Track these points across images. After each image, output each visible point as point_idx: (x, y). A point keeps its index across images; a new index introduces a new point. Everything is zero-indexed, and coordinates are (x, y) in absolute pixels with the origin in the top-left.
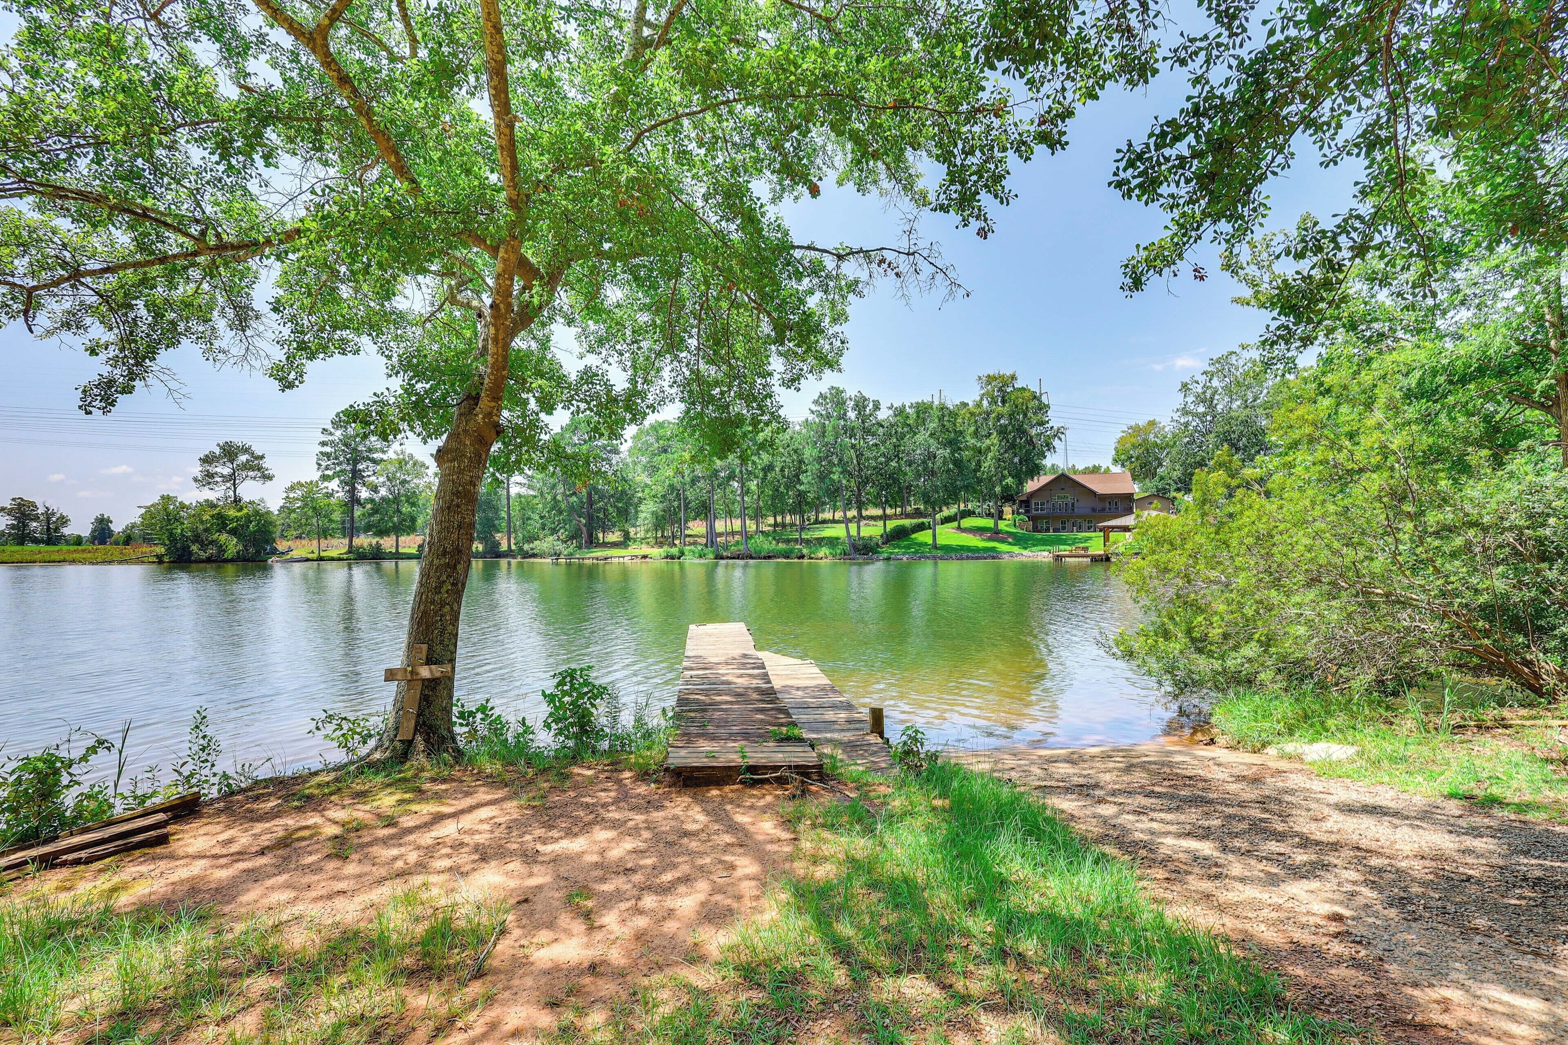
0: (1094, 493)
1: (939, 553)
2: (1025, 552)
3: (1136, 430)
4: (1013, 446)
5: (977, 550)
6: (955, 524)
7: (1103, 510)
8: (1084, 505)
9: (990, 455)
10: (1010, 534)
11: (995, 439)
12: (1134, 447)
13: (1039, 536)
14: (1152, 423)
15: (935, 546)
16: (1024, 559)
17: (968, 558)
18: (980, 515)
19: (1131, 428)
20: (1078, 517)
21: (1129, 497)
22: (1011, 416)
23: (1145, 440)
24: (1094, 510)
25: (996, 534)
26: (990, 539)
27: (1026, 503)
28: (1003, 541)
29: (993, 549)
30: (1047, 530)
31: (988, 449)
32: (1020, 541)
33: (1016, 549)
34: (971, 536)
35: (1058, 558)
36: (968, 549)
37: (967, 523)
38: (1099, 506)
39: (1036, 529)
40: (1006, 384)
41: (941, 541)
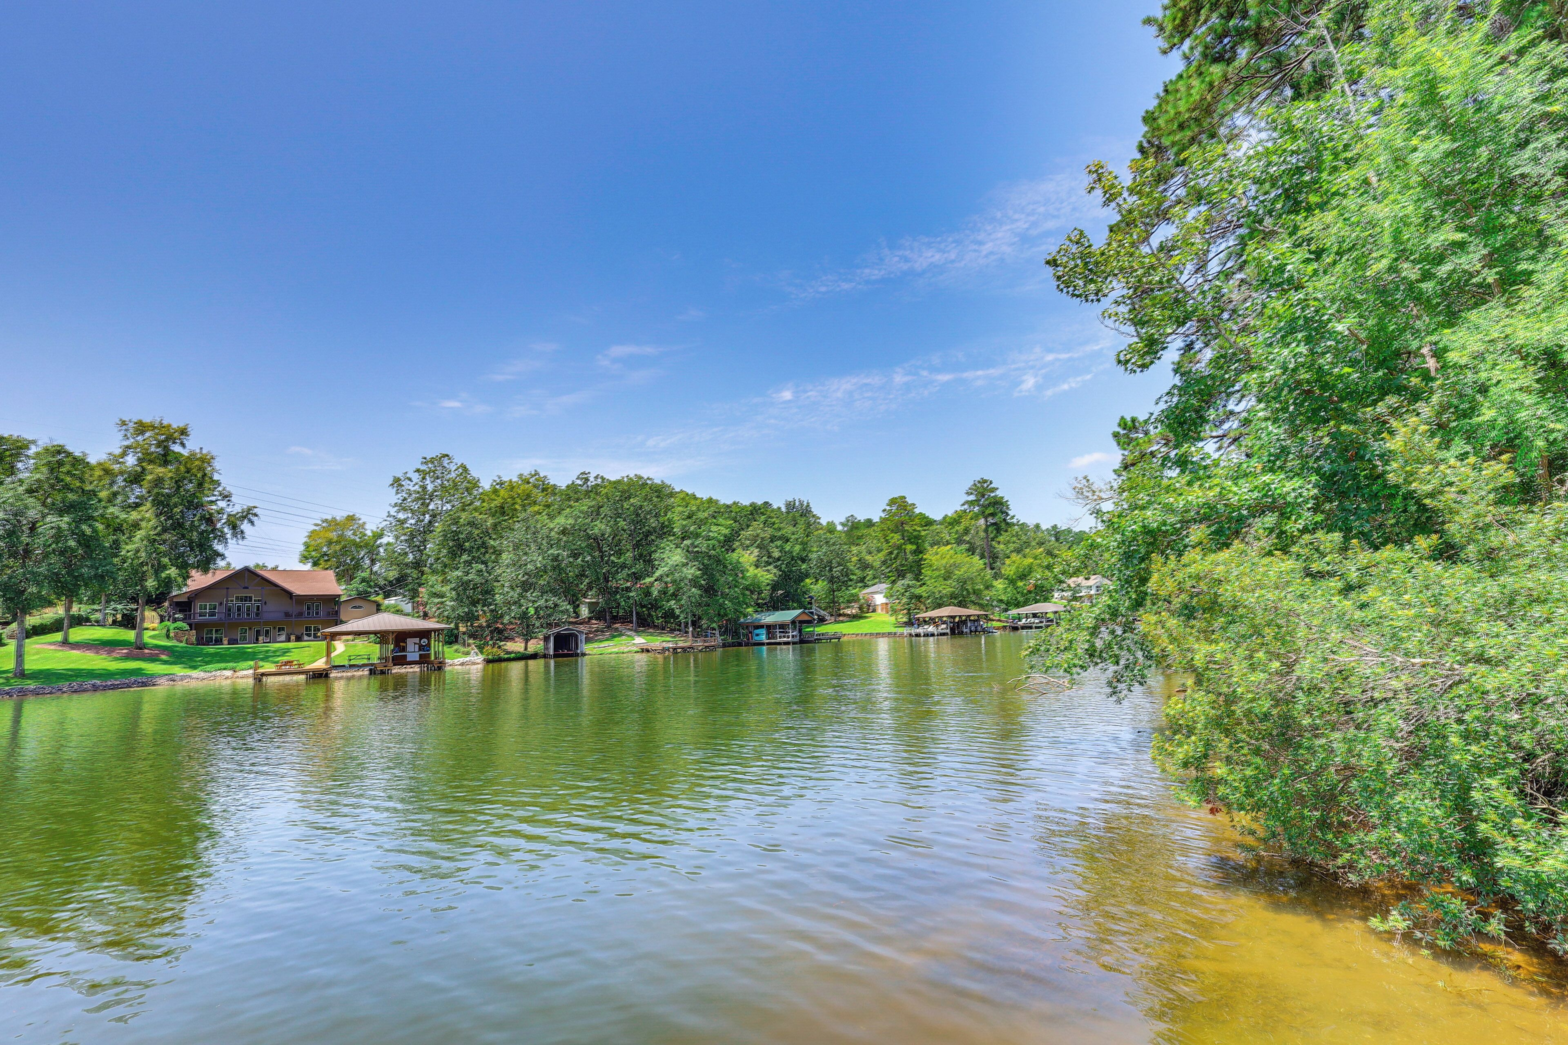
0: (289, 594)
1: (32, 685)
2: (195, 673)
3: (332, 524)
4: (178, 525)
5: (109, 674)
6: (58, 636)
7: (300, 614)
8: (274, 608)
9: (140, 534)
10: (164, 649)
11: (147, 511)
12: (330, 543)
13: (211, 649)
14: (351, 518)
15: (21, 674)
16: (193, 684)
17: (95, 688)
18: (99, 623)
19: (326, 521)
20: (266, 623)
21: (332, 600)
22: (178, 483)
23: (341, 536)
24: (287, 615)
25: (138, 650)
26: (128, 657)
27: (184, 606)
28: (153, 659)
29: (137, 672)
30: (219, 642)
31: (136, 526)
32: (177, 657)
33: (178, 670)
34: (90, 655)
35: (259, 678)
36: (91, 674)
37: (78, 634)
38: (294, 609)
39: (200, 641)
40: (170, 438)
41: (31, 664)
